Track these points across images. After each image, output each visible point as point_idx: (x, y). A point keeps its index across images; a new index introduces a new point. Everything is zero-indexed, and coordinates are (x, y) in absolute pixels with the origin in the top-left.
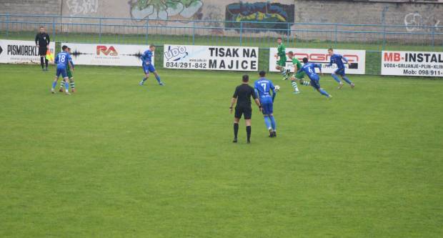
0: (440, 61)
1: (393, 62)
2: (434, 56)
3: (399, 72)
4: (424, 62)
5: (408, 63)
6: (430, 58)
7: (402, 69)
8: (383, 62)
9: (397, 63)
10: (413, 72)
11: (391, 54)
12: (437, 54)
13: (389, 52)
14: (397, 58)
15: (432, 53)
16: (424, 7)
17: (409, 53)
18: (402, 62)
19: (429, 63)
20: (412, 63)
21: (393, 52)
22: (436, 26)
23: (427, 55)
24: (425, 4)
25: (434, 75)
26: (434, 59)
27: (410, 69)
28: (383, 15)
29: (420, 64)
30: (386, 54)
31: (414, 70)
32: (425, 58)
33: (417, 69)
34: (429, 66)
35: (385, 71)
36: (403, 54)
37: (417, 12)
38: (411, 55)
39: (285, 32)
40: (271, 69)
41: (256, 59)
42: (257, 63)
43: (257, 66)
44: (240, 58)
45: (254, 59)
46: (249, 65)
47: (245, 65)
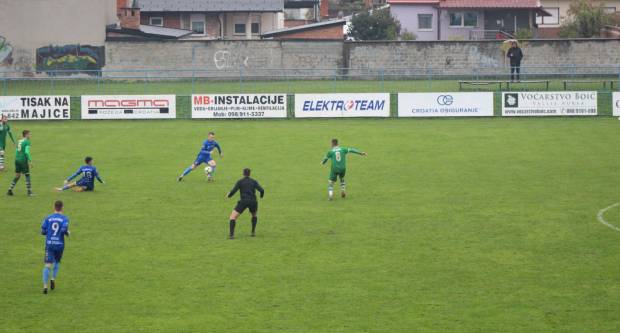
0: (248, 103)
1: (203, 106)
2: (242, 97)
3: (209, 115)
4: (233, 104)
5: (218, 105)
6: (238, 100)
7: (212, 112)
8: (193, 106)
9: (207, 106)
10: (223, 114)
11: (201, 98)
12: (245, 96)
13: (198, 96)
14: (207, 101)
15: (240, 95)
16: (232, 44)
17: (218, 95)
18: (212, 105)
19: (238, 105)
20: (222, 105)
21: (203, 96)
22: (245, 62)
23: (236, 98)
24: (234, 41)
25: (243, 116)
26: (242, 101)
27: (219, 112)
28: (193, 53)
29: (229, 106)
30: (196, 98)
31: (224, 112)
32: (233, 100)
33: (227, 111)
34: (238, 108)
35: (195, 114)
36: (212, 97)
37: (226, 49)
38: (220, 98)
39: (96, 73)
40: (83, 117)
41: (68, 107)
42: (69, 112)
43: (69, 115)
44: (52, 106)
45: (65, 107)
46: (61, 113)
47: (57, 113)
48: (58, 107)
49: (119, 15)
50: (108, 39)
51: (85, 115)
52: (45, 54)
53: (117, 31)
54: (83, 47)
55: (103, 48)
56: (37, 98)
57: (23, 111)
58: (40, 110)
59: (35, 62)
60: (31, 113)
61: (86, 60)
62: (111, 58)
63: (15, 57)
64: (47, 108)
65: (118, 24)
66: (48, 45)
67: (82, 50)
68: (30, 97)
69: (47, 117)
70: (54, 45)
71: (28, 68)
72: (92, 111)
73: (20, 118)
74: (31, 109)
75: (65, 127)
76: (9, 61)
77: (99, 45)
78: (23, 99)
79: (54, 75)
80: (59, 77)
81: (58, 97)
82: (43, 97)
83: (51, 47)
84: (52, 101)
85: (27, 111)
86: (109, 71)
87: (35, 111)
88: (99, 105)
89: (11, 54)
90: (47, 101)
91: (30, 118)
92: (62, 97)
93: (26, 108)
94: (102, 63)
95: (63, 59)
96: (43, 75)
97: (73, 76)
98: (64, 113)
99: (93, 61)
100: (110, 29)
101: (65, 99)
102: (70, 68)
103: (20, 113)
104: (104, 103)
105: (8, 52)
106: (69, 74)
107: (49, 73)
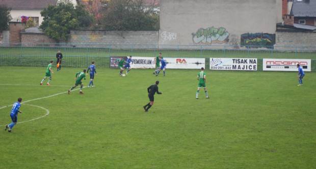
39: (271, 48)
40: (264, 70)
41: (256, 64)
42: (256, 67)
43: (256, 68)
44: (248, 64)
45: (255, 64)
46: (253, 67)
47: (251, 67)
48: (251, 64)
49: (283, 18)
50: (277, 30)
51: (265, 69)
52: (246, 37)
53: (282, 27)
54: (265, 34)
55: (275, 35)
56: (241, 59)
57: (233, 66)
58: (242, 65)
59: (240, 41)
60: (237, 67)
61: (266, 40)
62: (278, 40)
63: (230, 38)
64: (245, 64)
65: (283, 23)
66: (247, 33)
67: (264, 35)
68: (237, 59)
69: (245, 69)
70: (250, 33)
71: (236, 44)
72: (268, 67)
73: (232, 69)
74: (237, 65)
75: (254, 74)
76: (227, 40)
77: (273, 33)
78: (234, 60)
79: (250, 47)
80: (252, 49)
81: (251, 59)
82: (244, 59)
83: (248, 34)
84: (248, 61)
85: (236, 66)
86: (278, 46)
87: (239, 66)
88: (272, 64)
89: (228, 37)
90: (245, 61)
91: (237, 69)
92: (253, 59)
93: (235, 64)
94: (274, 42)
95: (254, 40)
96: (244, 48)
97: (259, 49)
98: (254, 67)
99: (270, 41)
100: (278, 25)
101: (255, 60)
102: (257, 44)
103: (232, 67)
104: (274, 63)
105: (227, 36)
106: (257, 48)
107: (247, 47)
